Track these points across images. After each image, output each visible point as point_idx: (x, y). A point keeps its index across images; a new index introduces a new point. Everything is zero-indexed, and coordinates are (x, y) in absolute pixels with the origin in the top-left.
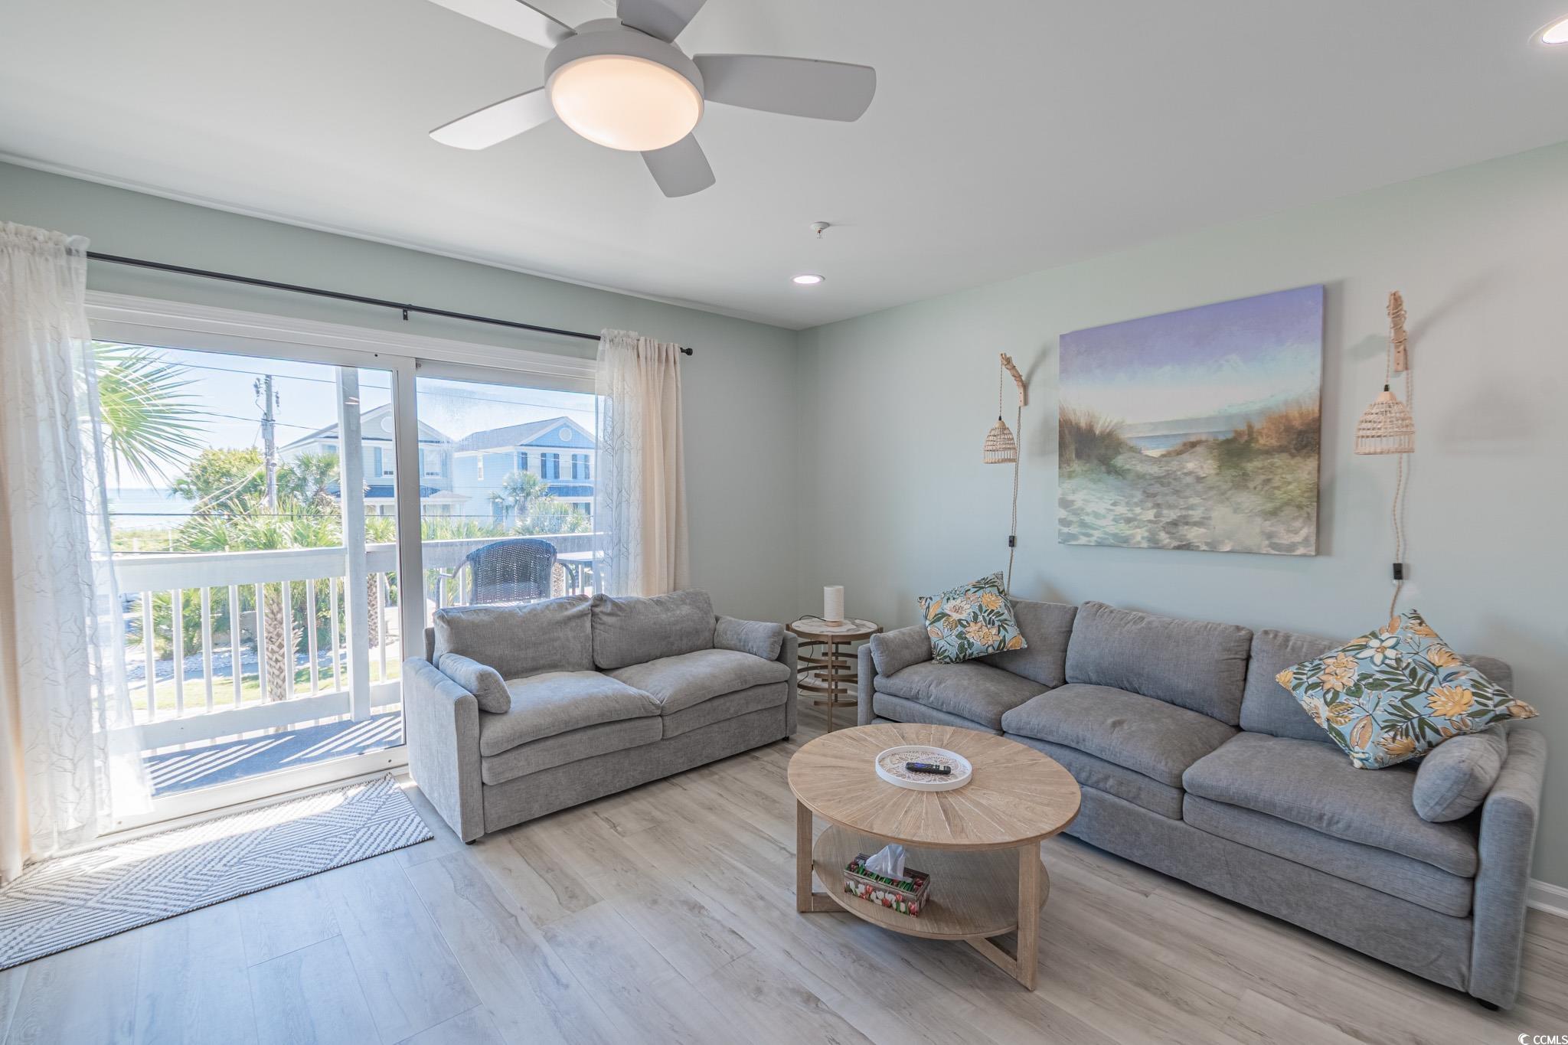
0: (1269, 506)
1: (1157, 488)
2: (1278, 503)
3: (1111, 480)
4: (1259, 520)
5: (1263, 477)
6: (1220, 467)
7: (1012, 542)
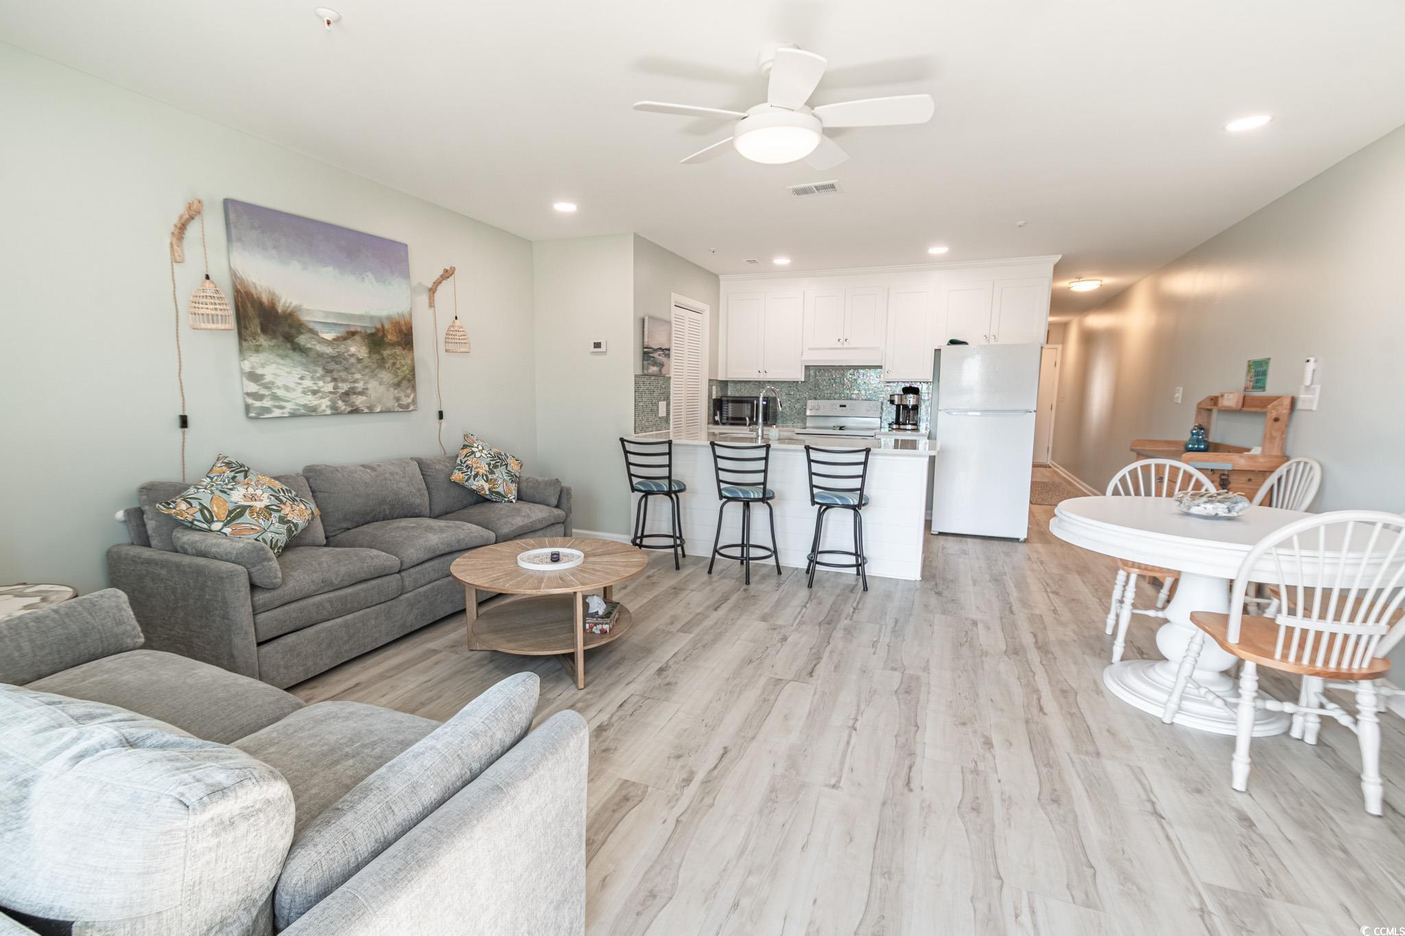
0: (396, 380)
2: (400, 378)
4: (392, 389)
7: (184, 422)
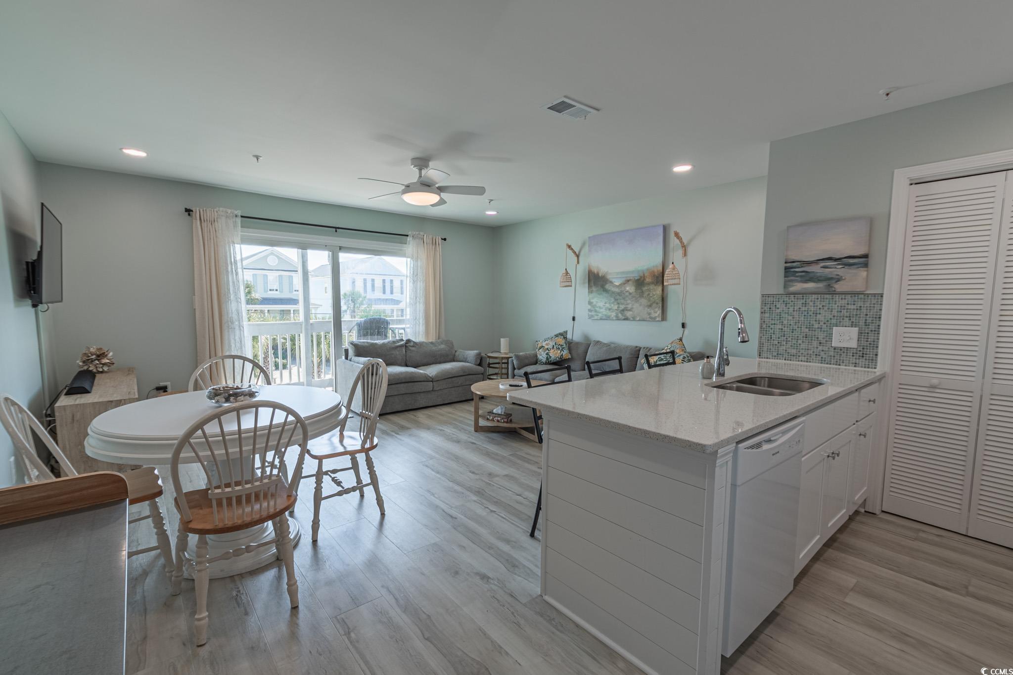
0: (649, 303)
1: (618, 297)
2: (651, 302)
3: (605, 294)
4: (646, 308)
5: (647, 293)
6: (636, 290)
7: (574, 319)
